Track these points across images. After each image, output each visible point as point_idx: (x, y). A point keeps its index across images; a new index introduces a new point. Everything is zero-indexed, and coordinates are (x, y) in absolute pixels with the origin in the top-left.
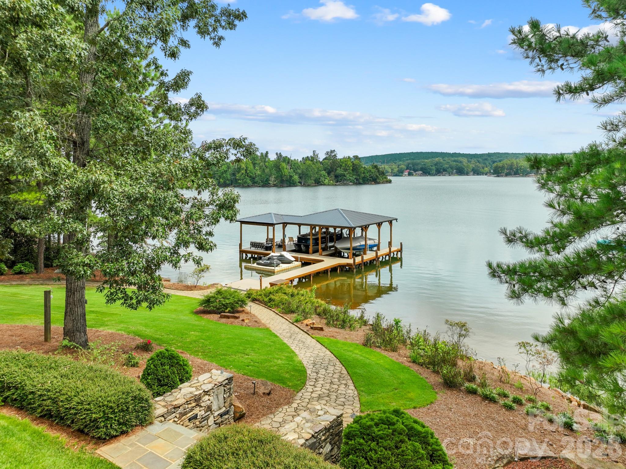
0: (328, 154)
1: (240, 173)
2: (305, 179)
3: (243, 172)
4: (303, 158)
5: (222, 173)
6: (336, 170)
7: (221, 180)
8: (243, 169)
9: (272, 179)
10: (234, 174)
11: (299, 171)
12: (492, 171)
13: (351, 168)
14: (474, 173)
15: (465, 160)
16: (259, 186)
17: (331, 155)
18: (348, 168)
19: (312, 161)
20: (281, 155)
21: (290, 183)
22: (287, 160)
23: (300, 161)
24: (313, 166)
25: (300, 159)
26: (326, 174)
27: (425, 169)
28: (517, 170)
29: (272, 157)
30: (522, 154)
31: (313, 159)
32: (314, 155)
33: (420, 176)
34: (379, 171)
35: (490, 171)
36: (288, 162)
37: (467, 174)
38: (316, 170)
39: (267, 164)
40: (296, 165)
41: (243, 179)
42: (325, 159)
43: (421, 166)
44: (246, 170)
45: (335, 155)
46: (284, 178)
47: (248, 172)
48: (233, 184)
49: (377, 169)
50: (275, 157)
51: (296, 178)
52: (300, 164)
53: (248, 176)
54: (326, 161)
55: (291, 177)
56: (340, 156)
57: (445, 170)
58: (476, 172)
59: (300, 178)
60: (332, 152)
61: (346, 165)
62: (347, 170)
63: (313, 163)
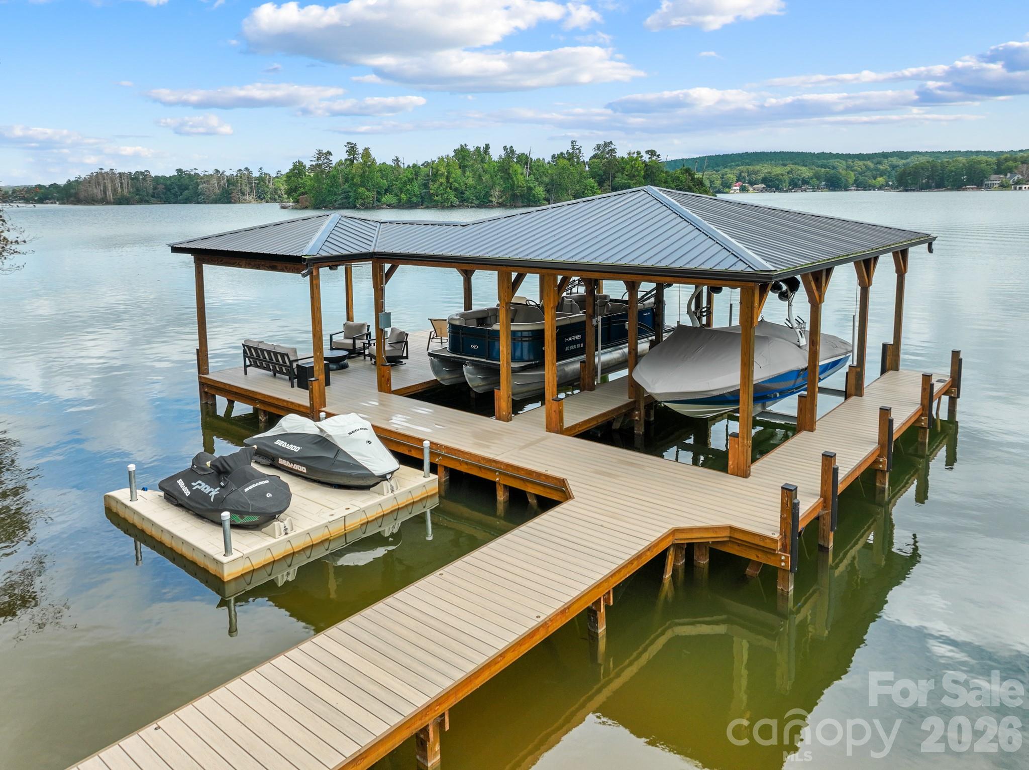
0: (599, 149)
1: (438, 183)
2: (556, 193)
3: (443, 180)
4: (553, 156)
5: (405, 183)
6: (614, 177)
7: (403, 196)
8: (442, 175)
9: (496, 193)
10: (426, 186)
11: (546, 179)
12: (890, 183)
13: (642, 173)
14: (857, 186)
15: (841, 166)
16: (472, 207)
17: (605, 150)
18: (636, 173)
19: (569, 159)
20: (512, 151)
21: (529, 200)
22: (524, 160)
23: (549, 163)
24: (572, 168)
25: (548, 159)
26: (596, 185)
27: (771, 181)
28: (942, 179)
29: (496, 154)
30: (945, 152)
31: (572, 157)
32: (573, 149)
33: (762, 192)
34: (693, 179)
35: (887, 183)
36: (526, 163)
37: (846, 189)
38: (578, 177)
39: (486, 166)
40: (542, 169)
41: (442, 194)
42: (595, 157)
43: (762, 175)
44: (448, 178)
45: (613, 150)
46: (518, 192)
47: (451, 180)
48: (426, 204)
49: (690, 175)
50: (503, 153)
51: (540, 191)
52: (548, 166)
53: (451, 188)
54: (595, 160)
55: (530, 189)
56: (621, 152)
57: (805, 182)
58: (862, 185)
59: (548, 191)
60: (606, 145)
61: (632, 167)
62: (634, 176)
63: (572, 165)
